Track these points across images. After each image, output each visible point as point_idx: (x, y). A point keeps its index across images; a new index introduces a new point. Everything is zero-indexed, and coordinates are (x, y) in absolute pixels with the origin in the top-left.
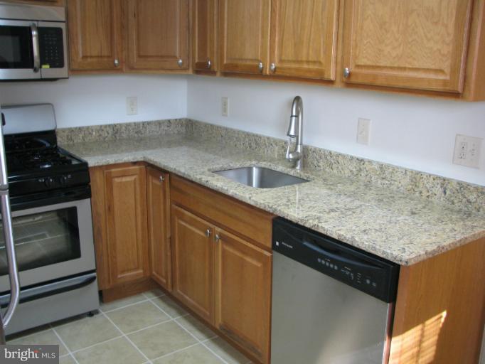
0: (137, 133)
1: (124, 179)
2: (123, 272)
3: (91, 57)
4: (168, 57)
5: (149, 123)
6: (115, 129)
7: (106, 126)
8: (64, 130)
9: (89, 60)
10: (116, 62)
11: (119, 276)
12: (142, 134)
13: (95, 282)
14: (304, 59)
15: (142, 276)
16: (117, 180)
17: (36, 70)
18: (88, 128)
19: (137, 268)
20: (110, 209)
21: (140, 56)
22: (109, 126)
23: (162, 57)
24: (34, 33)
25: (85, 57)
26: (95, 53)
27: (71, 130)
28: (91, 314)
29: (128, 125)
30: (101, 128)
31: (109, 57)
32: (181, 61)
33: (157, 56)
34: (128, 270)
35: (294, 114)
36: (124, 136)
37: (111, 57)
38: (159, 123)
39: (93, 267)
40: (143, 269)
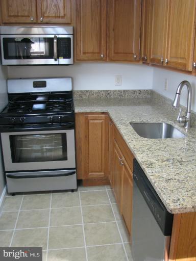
0: (120, 96)
1: (96, 122)
2: (92, 172)
3: (88, 53)
4: (129, 53)
5: (127, 91)
6: (107, 93)
7: (102, 91)
8: (78, 92)
9: (87, 55)
10: (102, 56)
11: (90, 174)
12: (123, 97)
13: (75, 174)
14: (179, 56)
15: (103, 176)
16: (91, 121)
17: (56, 60)
18: (91, 91)
19: (101, 171)
20: (86, 137)
21: (115, 53)
22: (104, 91)
23: (126, 53)
24: (55, 41)
25: (84, 53)
26: (90, 51)
27: (82, 92)
28: (73, 191)
29: (115, 91)
30: (99, 92)
31: (98, 53)
32: (135, 56)
33: (124, 53)
34: (95, 172)
35: (178, 92)
36: (112, 97)
37: (99, 53)
38: (134, 92)
39: (75, 167)
40: (104, 172)
